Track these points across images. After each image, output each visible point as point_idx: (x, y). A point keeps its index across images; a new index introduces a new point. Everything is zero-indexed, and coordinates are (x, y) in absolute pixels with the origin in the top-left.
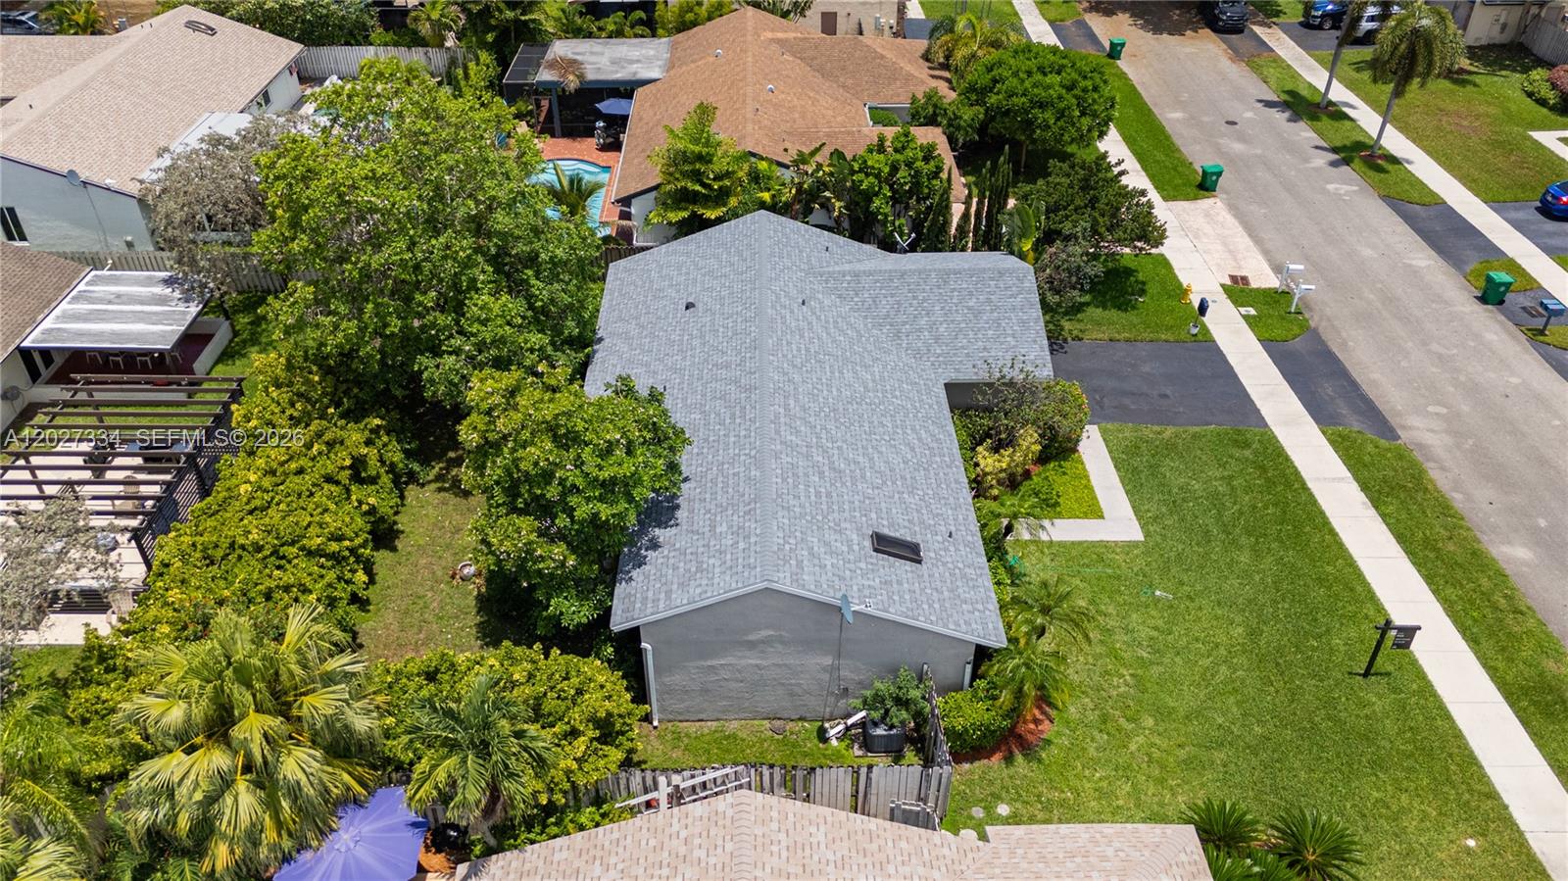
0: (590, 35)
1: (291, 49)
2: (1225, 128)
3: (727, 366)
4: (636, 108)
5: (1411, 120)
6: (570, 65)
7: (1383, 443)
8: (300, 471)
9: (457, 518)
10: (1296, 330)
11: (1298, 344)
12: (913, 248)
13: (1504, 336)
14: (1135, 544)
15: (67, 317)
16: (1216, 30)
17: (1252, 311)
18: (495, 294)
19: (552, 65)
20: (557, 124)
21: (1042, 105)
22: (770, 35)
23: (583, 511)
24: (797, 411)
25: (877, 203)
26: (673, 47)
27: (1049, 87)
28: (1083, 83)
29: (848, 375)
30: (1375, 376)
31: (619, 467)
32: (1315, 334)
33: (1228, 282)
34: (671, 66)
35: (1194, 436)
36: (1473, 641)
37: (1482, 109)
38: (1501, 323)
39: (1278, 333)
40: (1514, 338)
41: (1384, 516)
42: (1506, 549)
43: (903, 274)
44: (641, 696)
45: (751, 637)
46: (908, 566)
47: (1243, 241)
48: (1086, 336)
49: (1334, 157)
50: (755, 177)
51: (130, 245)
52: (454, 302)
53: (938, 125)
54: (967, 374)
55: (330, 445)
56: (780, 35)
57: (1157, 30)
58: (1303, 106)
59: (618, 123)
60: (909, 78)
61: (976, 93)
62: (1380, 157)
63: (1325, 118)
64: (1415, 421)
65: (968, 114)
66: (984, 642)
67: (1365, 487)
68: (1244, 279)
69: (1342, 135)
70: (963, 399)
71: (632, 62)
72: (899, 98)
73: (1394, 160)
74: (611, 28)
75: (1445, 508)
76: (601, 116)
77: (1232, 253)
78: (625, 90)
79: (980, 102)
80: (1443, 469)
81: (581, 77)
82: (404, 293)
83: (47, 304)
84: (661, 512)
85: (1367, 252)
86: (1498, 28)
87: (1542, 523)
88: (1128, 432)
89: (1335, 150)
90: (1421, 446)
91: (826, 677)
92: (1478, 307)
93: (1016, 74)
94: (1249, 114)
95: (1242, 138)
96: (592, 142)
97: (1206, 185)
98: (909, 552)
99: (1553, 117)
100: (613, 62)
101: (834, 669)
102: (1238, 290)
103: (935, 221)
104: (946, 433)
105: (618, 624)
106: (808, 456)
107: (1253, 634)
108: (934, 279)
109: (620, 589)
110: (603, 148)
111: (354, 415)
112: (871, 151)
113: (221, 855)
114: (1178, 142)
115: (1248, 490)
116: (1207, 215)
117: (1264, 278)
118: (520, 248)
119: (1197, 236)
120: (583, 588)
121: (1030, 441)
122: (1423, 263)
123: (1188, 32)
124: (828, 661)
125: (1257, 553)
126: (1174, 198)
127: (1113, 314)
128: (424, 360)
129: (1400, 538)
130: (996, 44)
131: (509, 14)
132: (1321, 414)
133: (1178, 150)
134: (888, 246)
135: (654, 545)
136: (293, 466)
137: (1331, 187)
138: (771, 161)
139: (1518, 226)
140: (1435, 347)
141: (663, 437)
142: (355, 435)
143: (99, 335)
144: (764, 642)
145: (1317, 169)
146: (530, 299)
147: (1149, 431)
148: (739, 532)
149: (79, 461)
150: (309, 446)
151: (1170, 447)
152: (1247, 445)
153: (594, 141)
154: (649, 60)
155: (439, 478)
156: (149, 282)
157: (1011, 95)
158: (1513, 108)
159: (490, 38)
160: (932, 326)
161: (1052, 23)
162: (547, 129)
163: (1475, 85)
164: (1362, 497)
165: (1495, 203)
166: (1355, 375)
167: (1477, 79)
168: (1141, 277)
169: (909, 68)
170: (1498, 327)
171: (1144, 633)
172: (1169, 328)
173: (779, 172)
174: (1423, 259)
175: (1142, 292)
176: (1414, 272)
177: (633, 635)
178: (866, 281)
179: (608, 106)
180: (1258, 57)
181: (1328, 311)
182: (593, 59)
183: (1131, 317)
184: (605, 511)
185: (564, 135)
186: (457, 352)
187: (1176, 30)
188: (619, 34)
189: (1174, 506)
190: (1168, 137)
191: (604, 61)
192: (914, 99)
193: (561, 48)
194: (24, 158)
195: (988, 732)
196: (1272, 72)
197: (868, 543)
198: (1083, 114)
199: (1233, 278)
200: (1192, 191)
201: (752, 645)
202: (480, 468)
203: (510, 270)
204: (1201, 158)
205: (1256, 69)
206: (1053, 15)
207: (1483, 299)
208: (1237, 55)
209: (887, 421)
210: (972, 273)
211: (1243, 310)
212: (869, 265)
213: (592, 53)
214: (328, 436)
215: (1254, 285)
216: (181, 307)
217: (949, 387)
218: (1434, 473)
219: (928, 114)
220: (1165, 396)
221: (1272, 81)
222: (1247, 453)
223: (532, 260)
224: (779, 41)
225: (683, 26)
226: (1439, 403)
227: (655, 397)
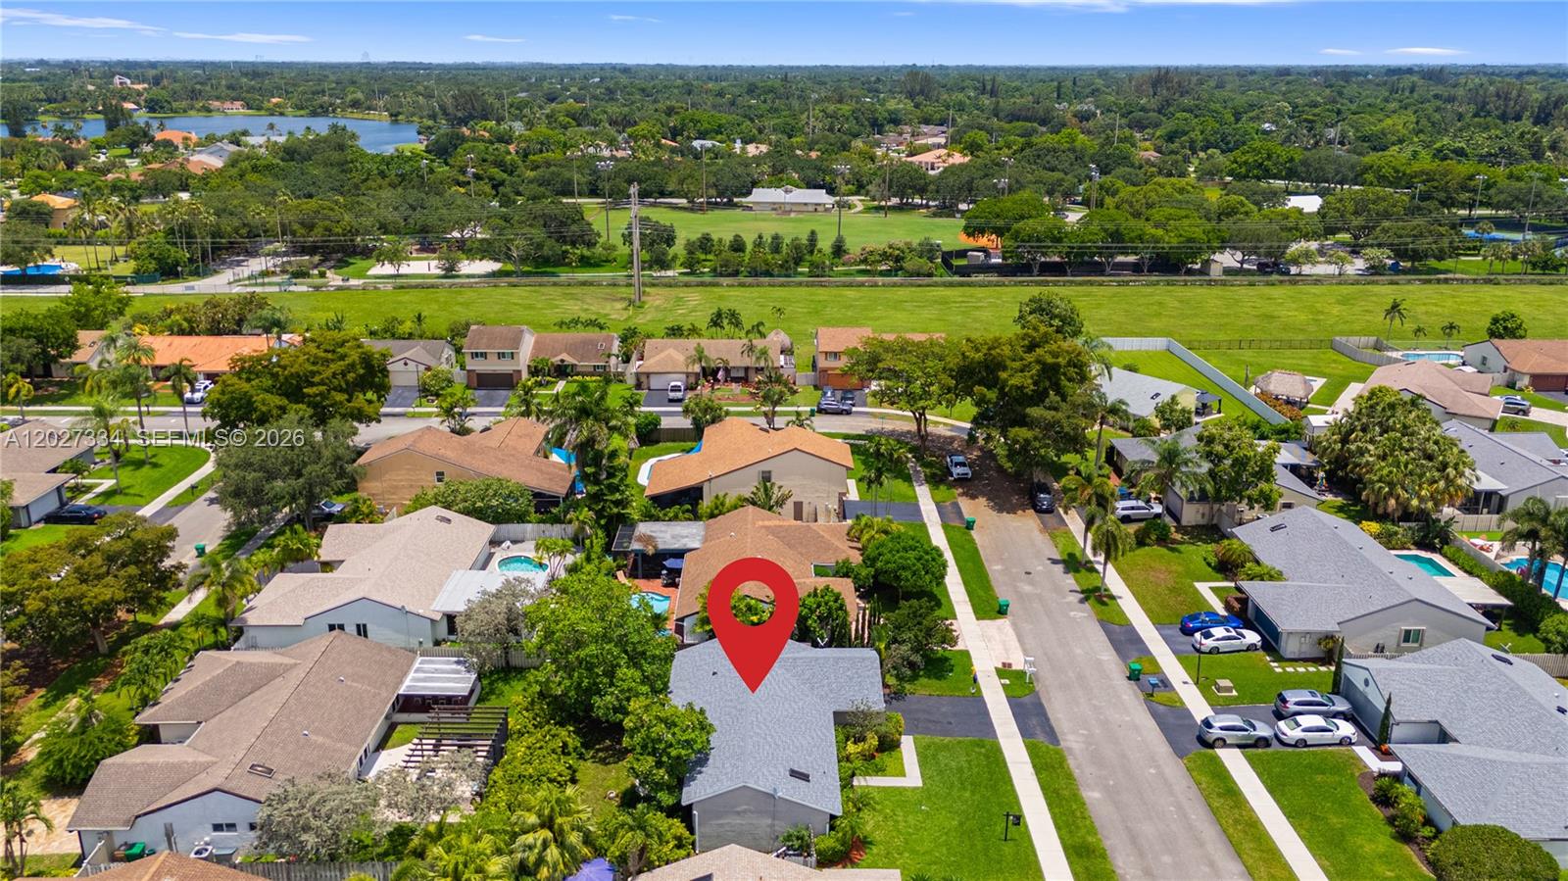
0: (658, 519)
1: (488, 530)
2: (1024, 576)
3: (731, 701)
4: (687, 564)
5: (1132, 574)
6: (648, 539)
7: (1051, 747)
8: (541, 748)
9: (604, 774)
10: (1027, 692)
11: (1026, 700)
12: (829, 645)
13: (1132, 697)
14: (917, 788)
15: (414, 680)
16: (1037, 511)
17: (1007, 682)
18: (628, 668)
19: (640, 539)
20: (640, 572)
21: (904, 568)
22: (760, 523)
23: (674, 753)
24: (761, 719)
25: (810, 622)
26: (707, 528)
27: (909, 558)
28: (926, 557)
29: (787, 706)
30: (1060, 716)
31: (690, 735)
32: (1036, 695)
33: (1000, 666)
34: (705, 540)
35: (959, 742)
36: (1058, 828)
37: (1174, 568)
38: (1134, 691)
39: (1018, 693)
40: (1137, 697)
41: (1039, 779)
42: (1090, 794)
43: (817, 659)
44: (691, 830)
45: (738, 809)
46: (804, 782)
47: (1014, 643)
48: (918, 693)
49: (1082, 596)
50: (749, 608)
51: (421, 643)
52: (610, 674)
53: (849, 577)
54: (845, 707)
55: (553, 736)
56: (767, 523)
57: (1000, 510)
58: (1073, 564)
59: (676, 573)
60: (837, 549)
61: (870, 561)
62: (1106, 596)
63: (1083, 571)
64: (1071, 737)
65: (864, 572)
66: (833, 813)
67: (1034, 766)
68: (1010, 665)
69: (1091, 581)
70: (840, 719)
71: (683, 537)
72: (829, 560)
73: (1112, 597)
74: (671, 515)
75: (1069, 776)
76: (665, 567)
77: (1007, 650)
78: (680, 554)
79: (872, 566)
80: (1076, 759)
81: (655, 547)
82: (590, 668)
83: (405, 674)
84: (703, 761)
85: (1078, 651)
86: (1199, 516)
87: (1111, 783)
88: (927, 739)
89: (1082, 592)
90: (1069, 749)
91: (768, 830)
92: (1126, 682)
93: (890, 552)
94: (1040, 567)
95: (1032, 583)
96: (659, 582)
97: (1002, 612)
98: (805, 777)
99: (1213, 574)
100: (673, 537)
101: (772, 826)
102: (1004, 671)
103: (840, 632)
104: (830, 733)
105: (684, 803)
106: (765, 739)
107: (961, 824)
108: (831, 661)
109: (685, 790)
110: (666, 586)
111: (562, 724)
112: (809, 596)
113: (544, 872)
114: (993, 583)
115: (978, 765)
116: (999, 628)
117: (1018, 664)
118: (640, 649)
119: (989, 641)
120: (670, 789)
121: (873, 741)
122: (1105, 658)
123: (1020, 512)
124: (769, 821)
125: (973, 793)
126: (983, 619)
127: (934, 682)
128: (596, 698)
129: (1043, 788)
130: (886, 532)
131: (615, 510)
132: (1025, 732)
133: (993, 590)
134: (815, 645)
135: (700, 772)
136: (538, 745)
137: (1072, 614)
138: (757, 600)
139: (1166, 639)
140: (1094, 702)
141: (704, 727)
142: (563, 733)
143: (433, 688)
144: (745, 812)
145: (1068, 603)
146: (643, 671)
147: (937, 739)
148: (734, 766)
149: (431, 747)
150: (545, 737)
151: (946, 747)
152: (983, 747)
153: (659, 581)
154: (693, 536)
155: (592, 757)
156: (448, 663)
157: (888, 562)
158: (1192, 566)
159: (603, 522)
160: (829, 684)
161: (937, 504)
162: (633, 574)
163: (1180, 552)
164: (1032, 770)
165: (1159, 625)
166: (1050, 715)
167: (1182, 548)
168: (952, 662)
169: (837, 543)
170: (1131, 692)
171: (913, 822)
172: (961, 690)
173: (761, 605)
174: (1108, 656)
175: (951, 671)
176: (1099, 662)
177: (690, 807)
178: (799, 662)
179: (670, 563)
180: (1056, 530)
181: (1047, 683)
182: (661, 535)
183: (943, 683)
184: (683, 752)
185: (643, 578)
186: (612, 693)
187: (1012, 510)
188: (676, 518)
189: (941, 772)
190: (988, 582)
191: (668, 536)
192: (837, 562)
193: (644, 528)
194: (379, 599)
195: (835, 853)
196: (1061, 541)
197: (788, 773)
198: (927, 573)
199: (1004, 664)
200: (993, 614)
201: (738, 813)
202: (632, 737)
203: (635, 659)
204: (1003, 594)
205: (1053, 537)
206: (938, 499)
207: (1129, 678)
208: (1045, 528)
209: (802, 726)
210: (850, 659)
211: (1003, 681)
212: (803, 654)
213: (661, 531)
214: (552, 732)
215: (1014, 668)
216: (468, 675)
217: (835, 713)
218: (1071, 762)
219: (844, 571)
220: (950, 723)
221: (1060, 546)
222: (983, 750)
223: (644, 653)
224: (767, 528)
225: (712, 516)
226: (1085, 729)
227: (702, 712)
